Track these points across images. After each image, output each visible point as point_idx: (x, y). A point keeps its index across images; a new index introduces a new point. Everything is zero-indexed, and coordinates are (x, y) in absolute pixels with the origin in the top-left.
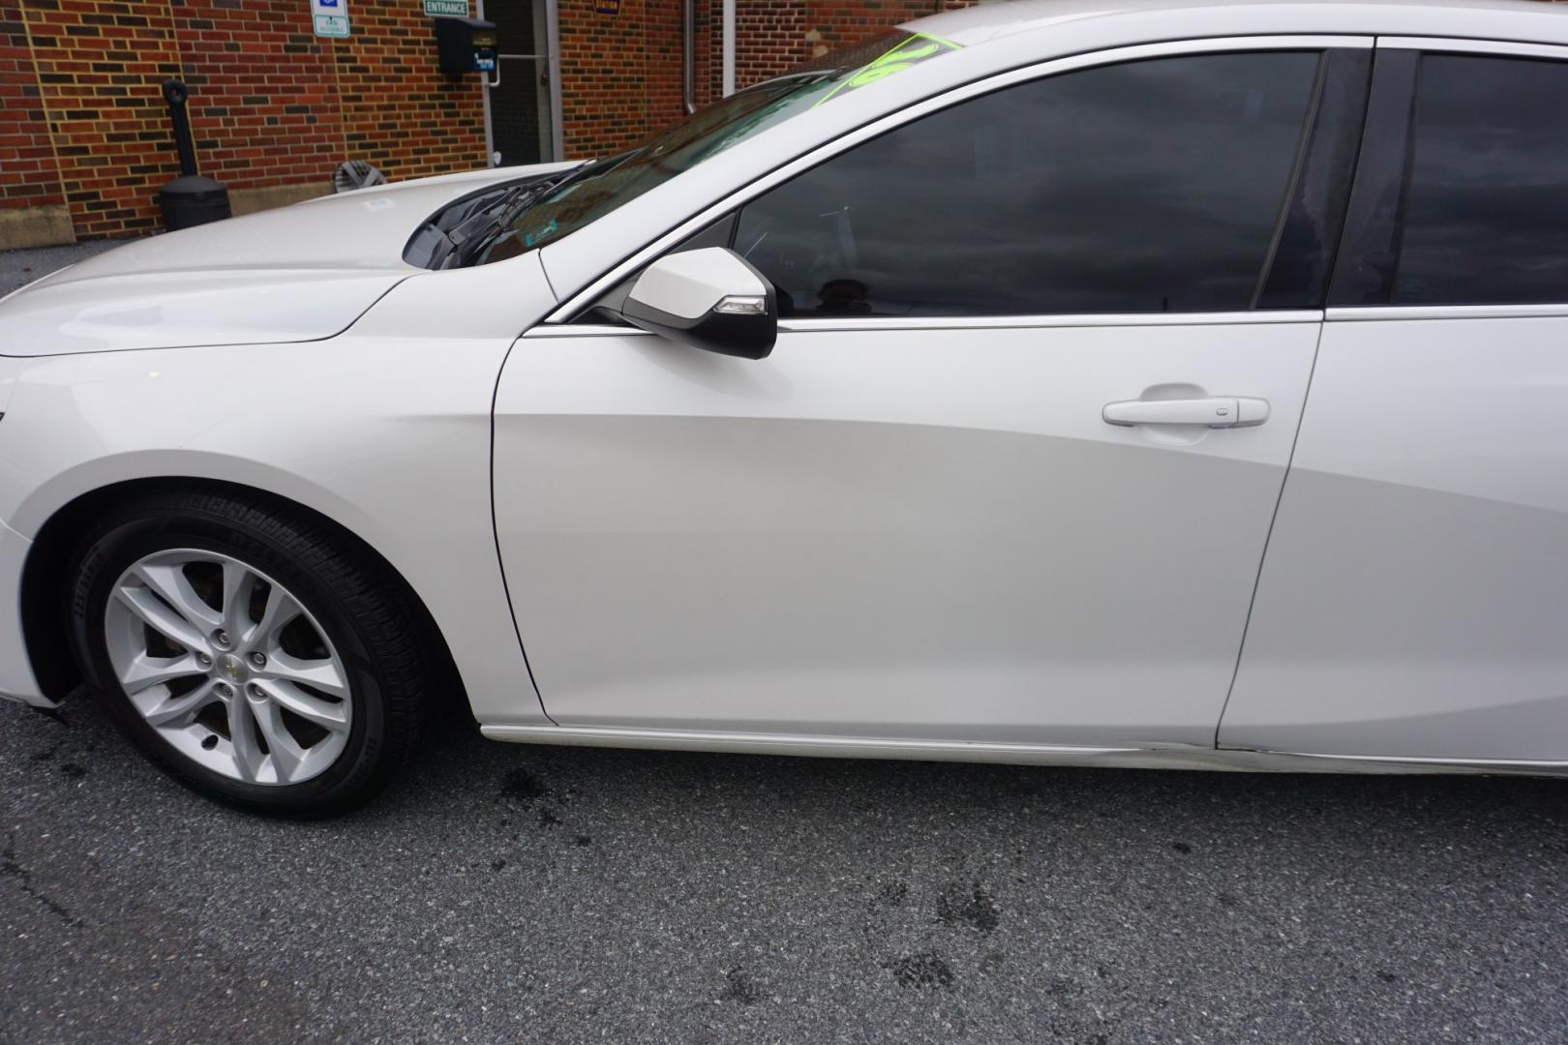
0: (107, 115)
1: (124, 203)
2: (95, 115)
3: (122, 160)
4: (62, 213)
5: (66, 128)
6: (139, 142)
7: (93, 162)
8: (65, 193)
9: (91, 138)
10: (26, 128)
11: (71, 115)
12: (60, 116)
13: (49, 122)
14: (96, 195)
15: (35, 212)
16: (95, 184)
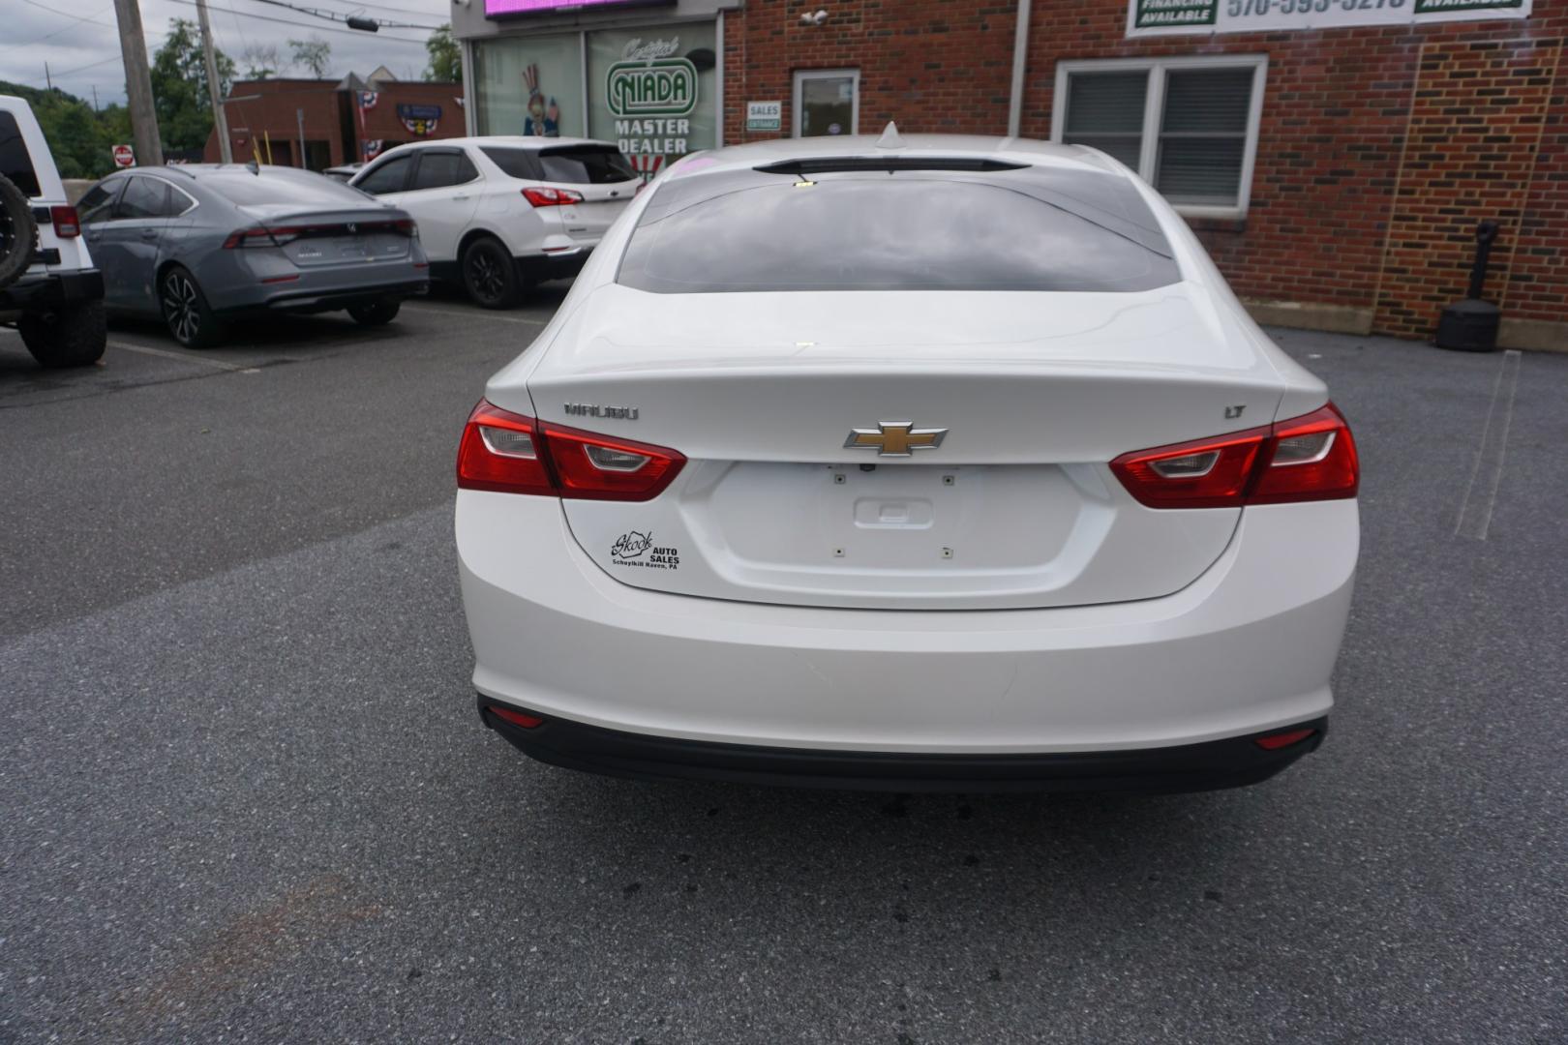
0: (1435, 247)
1: (1421, 314)
2: (1424, 246)
3: (1433, 282)
4: (1366, 314)
5: (1397, 254)
6: (1454, 270)
7: (1408, 280)
8: (1376, 300)
9: (1414, 263)
10: (1367, 252)
11: (1405, 245)
12: (1395, 245)
13: (1385, 248)
14: (1399, 304)
15: (1348, 309)
16: (1403, 296)
